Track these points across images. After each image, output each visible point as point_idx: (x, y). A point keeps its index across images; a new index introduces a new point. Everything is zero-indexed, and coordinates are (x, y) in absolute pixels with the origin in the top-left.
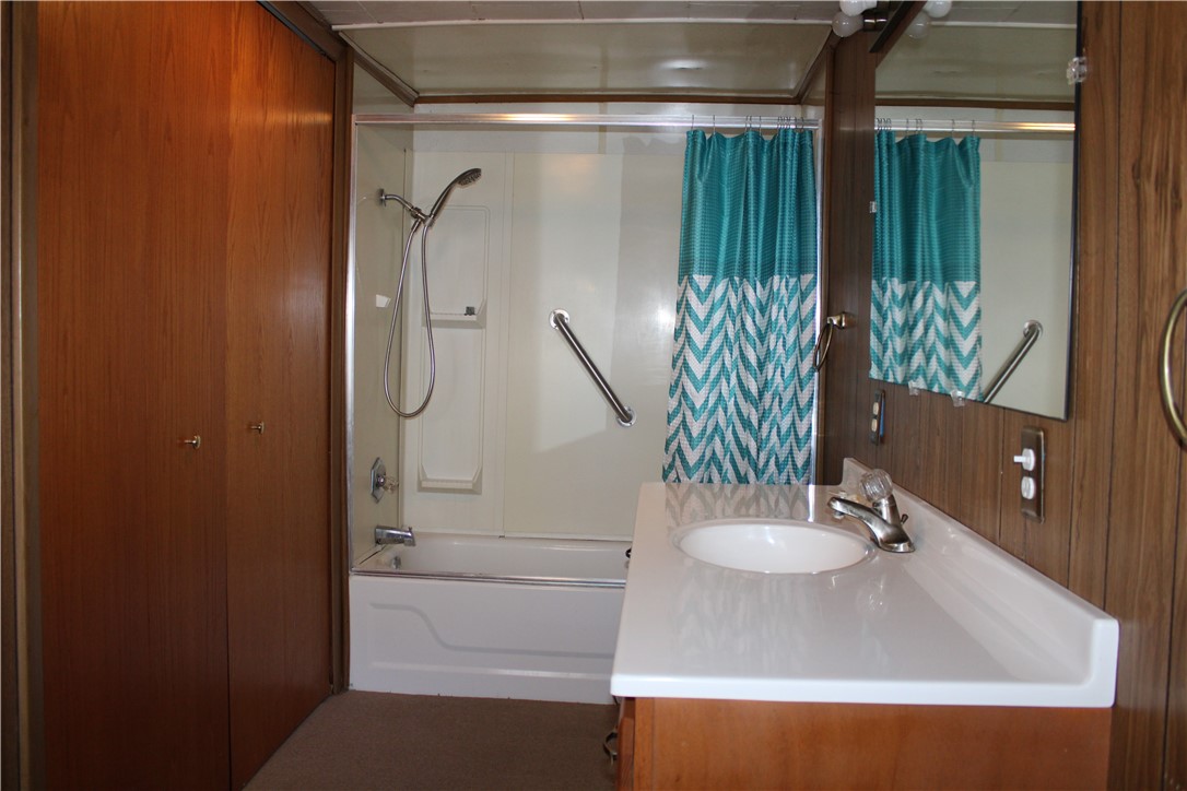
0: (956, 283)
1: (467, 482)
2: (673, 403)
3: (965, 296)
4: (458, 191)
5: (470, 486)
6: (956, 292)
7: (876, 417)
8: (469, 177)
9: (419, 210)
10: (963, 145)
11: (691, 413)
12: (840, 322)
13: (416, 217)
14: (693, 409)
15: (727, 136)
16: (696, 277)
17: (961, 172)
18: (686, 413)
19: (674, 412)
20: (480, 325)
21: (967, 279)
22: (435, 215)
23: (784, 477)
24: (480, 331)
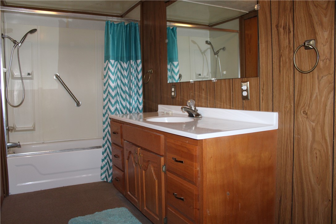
0: (173, 62)
1: (31, 127)
2: (105, 96)
3: (176, 65)
4: (29, 35)
5: (32, 128)
6: (173, 65)
7: (174, 92)
8: (33, 31)
9: (16, 41)
10: (173, 29)
11: (111, 98)
12: (151, 71)
13: (15, 43)
14: (112, 96)
15: (115, 23)
16: (111, 61)
17: (173, 36)
18: (110, 98)
19: (105, 98)
20: (31, 79)
21: (176, 61)
22: (22, 43)
23: (136, 112)
24: (31, 80)
